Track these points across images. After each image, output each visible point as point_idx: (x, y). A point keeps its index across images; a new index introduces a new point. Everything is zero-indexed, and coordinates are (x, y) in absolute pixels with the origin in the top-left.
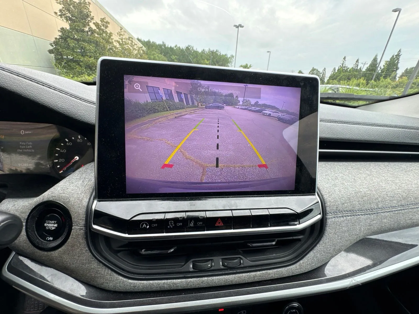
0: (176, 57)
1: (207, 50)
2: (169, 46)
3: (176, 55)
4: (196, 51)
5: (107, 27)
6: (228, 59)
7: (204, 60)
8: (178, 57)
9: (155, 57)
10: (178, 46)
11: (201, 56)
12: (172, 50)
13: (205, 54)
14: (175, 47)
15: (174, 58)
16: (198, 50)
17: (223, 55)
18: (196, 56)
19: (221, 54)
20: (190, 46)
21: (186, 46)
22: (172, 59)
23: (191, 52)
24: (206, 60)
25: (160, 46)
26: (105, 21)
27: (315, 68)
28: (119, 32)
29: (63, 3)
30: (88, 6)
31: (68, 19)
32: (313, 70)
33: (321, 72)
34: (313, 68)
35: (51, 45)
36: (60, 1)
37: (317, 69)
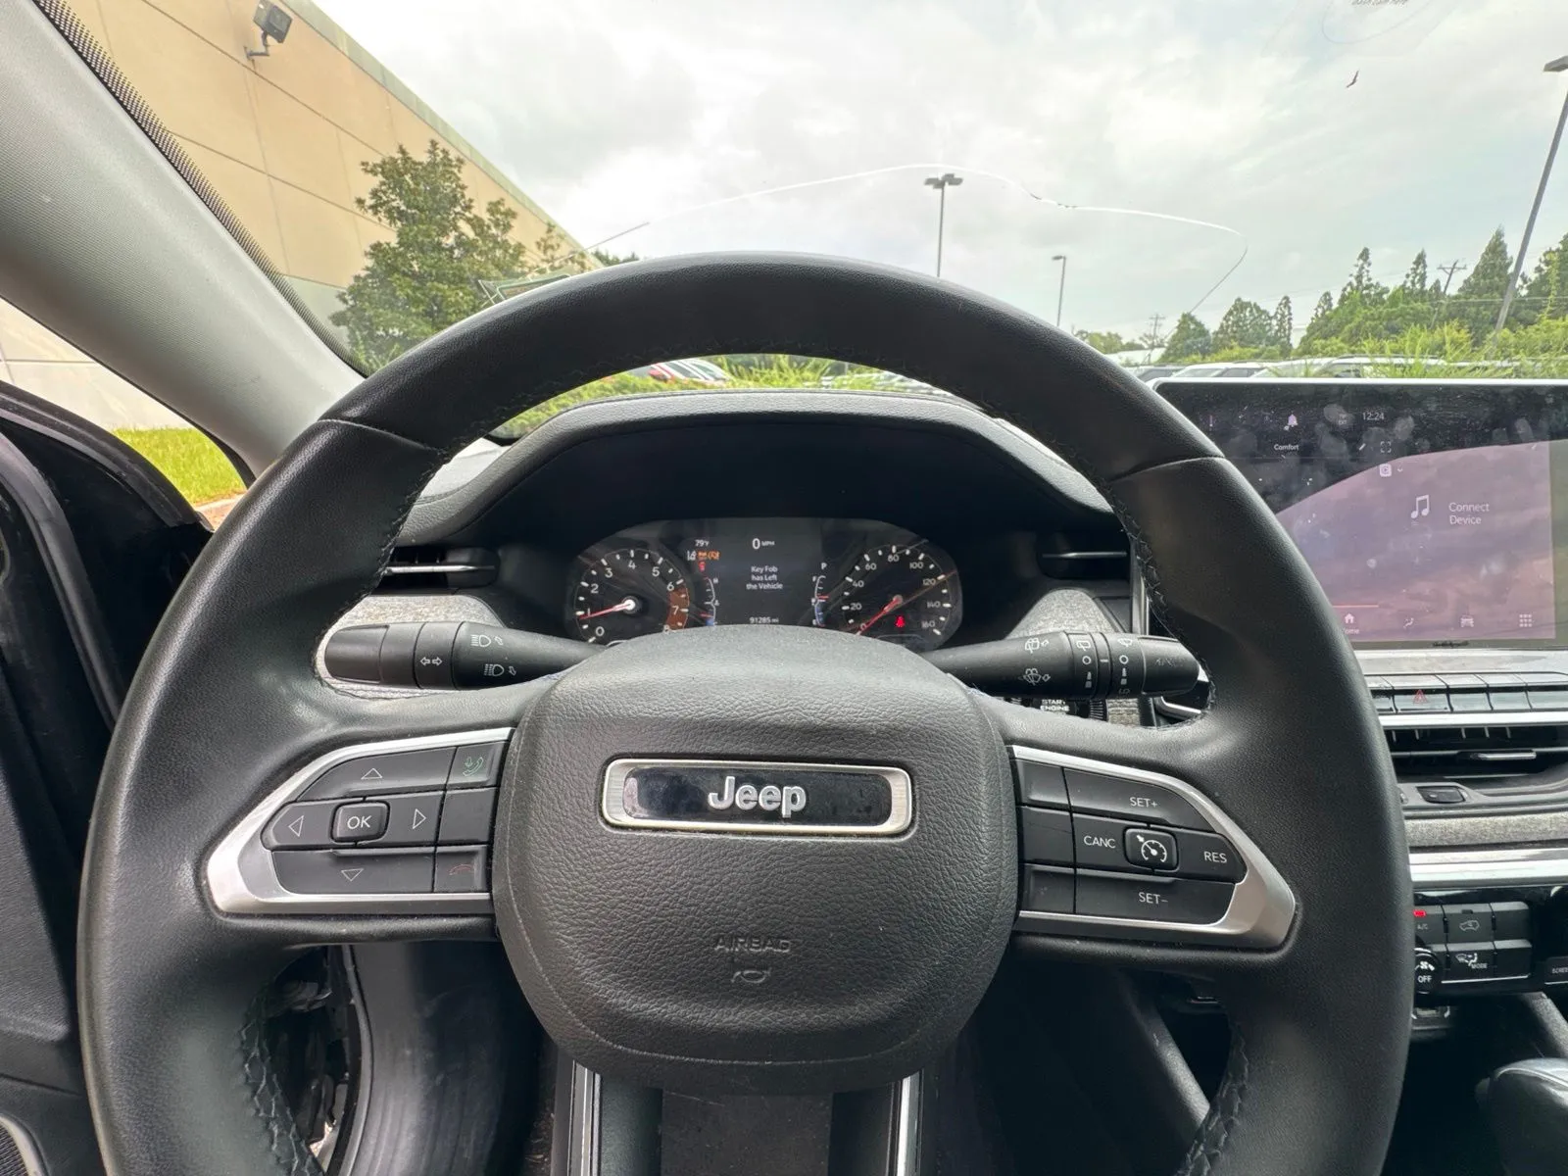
5: (507, 227)
26: (502, 209)
27: (1245, 299)
28: (543, 240)
29: (383, 169)
30: (456, 170)
31: (394, 215)
32: (1240, 306)
33: (1272, 314)
34: (1239, 300)
35: (341, 297)
36: (375, 165)
37: (1255, 304)
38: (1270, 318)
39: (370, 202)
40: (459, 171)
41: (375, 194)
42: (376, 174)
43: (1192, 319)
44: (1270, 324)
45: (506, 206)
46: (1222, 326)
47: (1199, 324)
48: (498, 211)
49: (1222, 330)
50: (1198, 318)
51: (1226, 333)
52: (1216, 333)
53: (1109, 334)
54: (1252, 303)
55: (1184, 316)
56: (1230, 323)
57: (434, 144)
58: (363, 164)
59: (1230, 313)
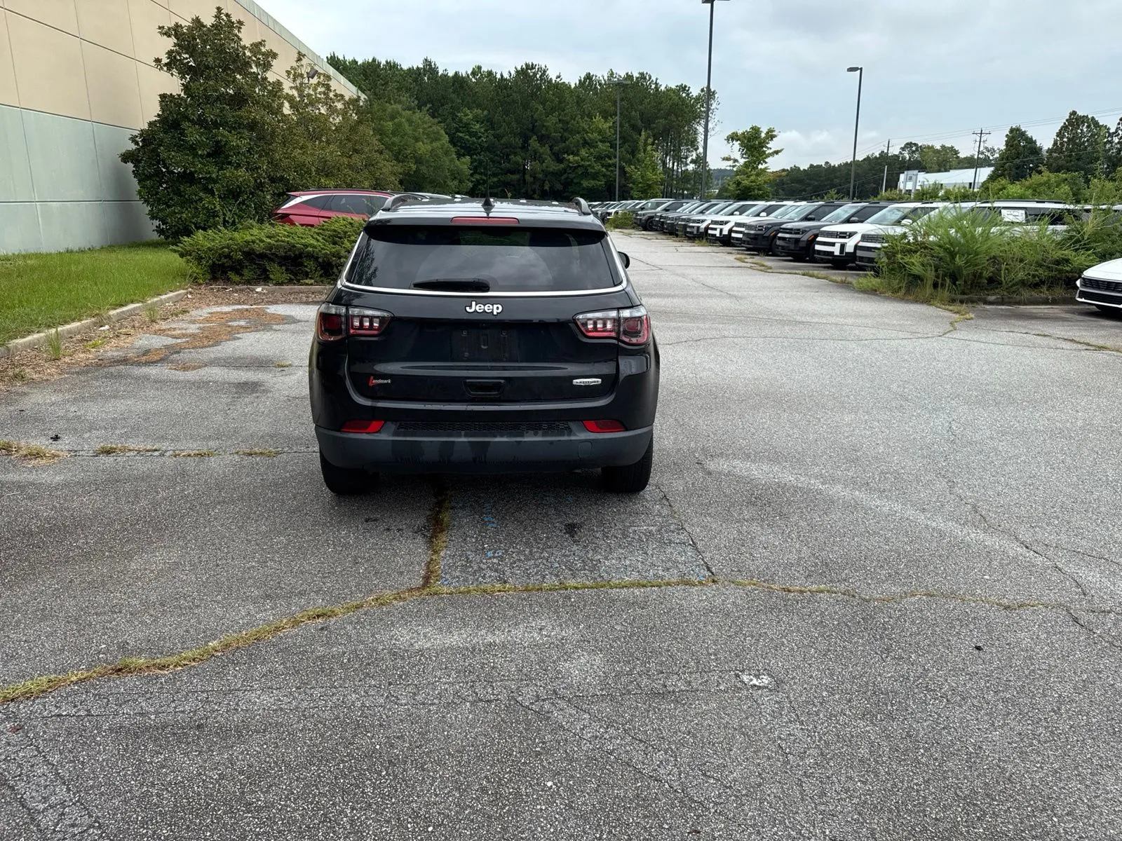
0: (479, 111)
1: (603, 77)
2: (451, 74)
3: (479, 106)
4: (557, 84)
6: (693, 106)
7: (590, 116)
8: (486, 112)
9: (400, 125)
10: (484, 69)
11: (579, 102)
12: (461, 87)
13: (596, 94)
14: (474, 73)
15: (470, 116)
16: (565, 79)
17: (669, 90)
18: (560, 102)
19: (663, 88)
20: (533, 67)
21: (516, 68)
22: (461, 121)
23: (539, 88)
24: (598, 119)
25: (415, 74)
26: (263, 50)
27: (1080, 113)
28: (292, 68)
29: (175, 33)
30: (236, 31)
31: (184, 70)
32: (1075, 121)
33: (1112, 130)
34: (1074, 113)
35: (133, 139)
36: (169, 29)
37: (1093, 118)
38: (1111, 135)
39: (165, 60)
40: (239, 31)
41: (170, 53)
42: (169, 36)
43: (1023, 134)
44: (1111, 142)
45: (267, 48)
46: (1055, 143)
47: (1031, 141)
48: (260, 52)
49: (1056, 148)
50: (1029, 134)
51: (1062, 152)
52: (1049, 151)
53: (943, 147)
54: (1090, 117)
55: (1012, 130)
56: (1065, 140)
57: (219, 9)
58: (160, 28)
59: (1064, 128)
